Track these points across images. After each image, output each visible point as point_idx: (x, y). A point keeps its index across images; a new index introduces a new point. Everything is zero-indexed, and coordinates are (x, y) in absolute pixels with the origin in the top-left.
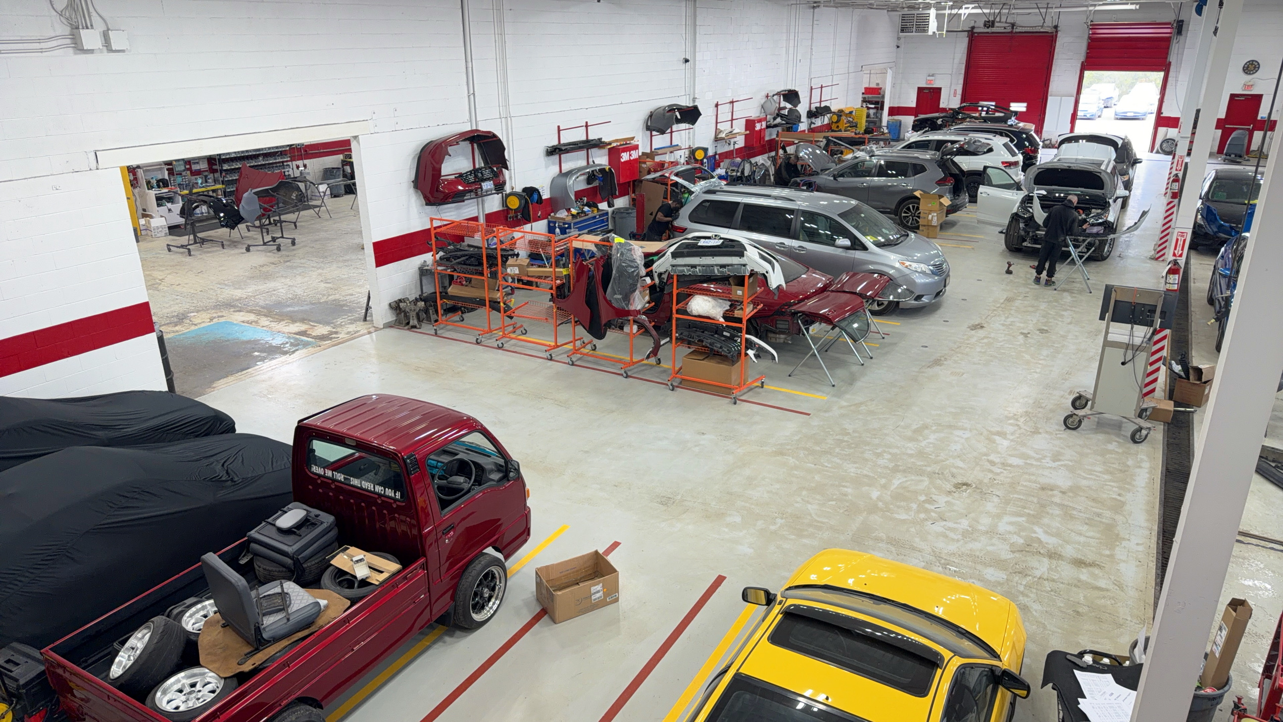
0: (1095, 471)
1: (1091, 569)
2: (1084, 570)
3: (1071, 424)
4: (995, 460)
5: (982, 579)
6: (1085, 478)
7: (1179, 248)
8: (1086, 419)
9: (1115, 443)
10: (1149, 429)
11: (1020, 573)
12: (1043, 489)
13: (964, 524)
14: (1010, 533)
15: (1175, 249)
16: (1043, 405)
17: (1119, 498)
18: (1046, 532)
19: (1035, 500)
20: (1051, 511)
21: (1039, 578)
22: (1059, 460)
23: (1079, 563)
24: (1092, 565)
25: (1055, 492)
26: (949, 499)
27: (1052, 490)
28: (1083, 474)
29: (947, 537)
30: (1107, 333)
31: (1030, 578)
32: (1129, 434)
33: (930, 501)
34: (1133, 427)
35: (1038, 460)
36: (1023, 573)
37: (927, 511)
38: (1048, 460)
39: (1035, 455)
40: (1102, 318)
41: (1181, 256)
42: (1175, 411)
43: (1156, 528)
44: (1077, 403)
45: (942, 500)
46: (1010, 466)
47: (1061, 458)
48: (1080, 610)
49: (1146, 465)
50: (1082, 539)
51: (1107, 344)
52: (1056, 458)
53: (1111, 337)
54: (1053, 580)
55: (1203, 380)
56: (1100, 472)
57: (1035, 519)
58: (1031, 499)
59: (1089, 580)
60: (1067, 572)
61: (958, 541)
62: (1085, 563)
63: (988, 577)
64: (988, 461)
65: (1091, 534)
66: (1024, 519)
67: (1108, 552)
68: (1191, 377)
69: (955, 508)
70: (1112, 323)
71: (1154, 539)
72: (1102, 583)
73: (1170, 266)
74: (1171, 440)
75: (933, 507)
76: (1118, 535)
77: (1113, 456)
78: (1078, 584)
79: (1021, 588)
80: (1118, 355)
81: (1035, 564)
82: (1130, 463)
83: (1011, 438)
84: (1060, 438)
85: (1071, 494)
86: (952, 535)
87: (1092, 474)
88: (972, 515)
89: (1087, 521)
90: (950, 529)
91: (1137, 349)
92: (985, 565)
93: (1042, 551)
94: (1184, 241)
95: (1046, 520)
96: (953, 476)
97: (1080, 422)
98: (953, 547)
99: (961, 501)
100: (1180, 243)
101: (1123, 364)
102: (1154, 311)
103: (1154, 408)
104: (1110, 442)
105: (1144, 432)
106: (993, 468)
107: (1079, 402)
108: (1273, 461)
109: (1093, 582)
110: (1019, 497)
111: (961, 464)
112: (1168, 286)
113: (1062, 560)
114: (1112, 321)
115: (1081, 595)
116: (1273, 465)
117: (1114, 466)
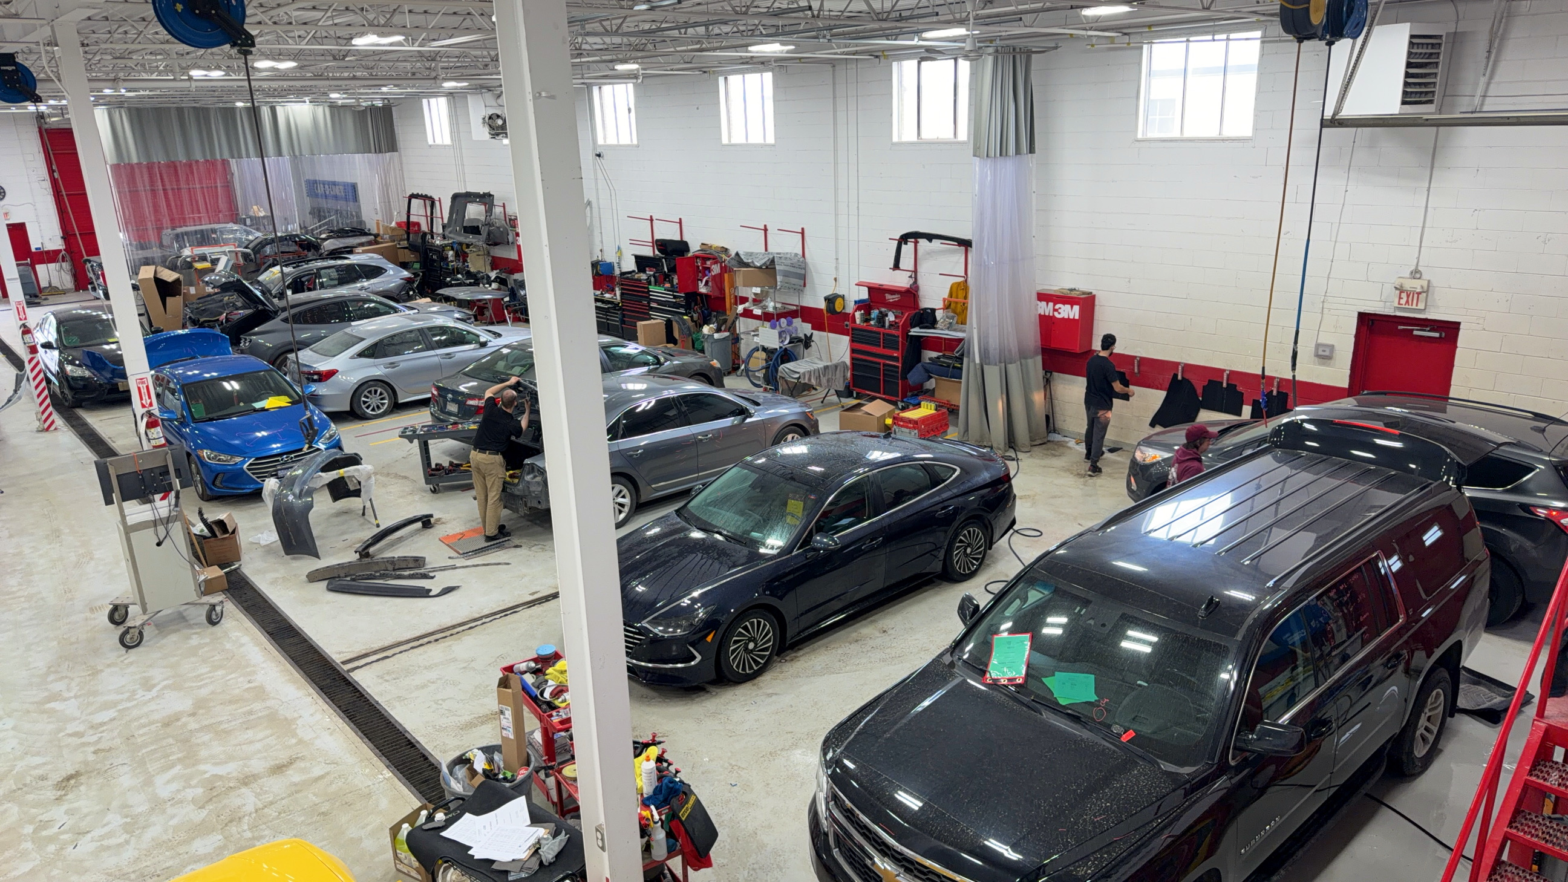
1: (294, 766)
2: (290, 772)
3: (130, 641)
6: (200, 687)
7: (145, 397)
8: (146, 627)
9: (194, 636)
10: (222, 602)
11: (231, 821)
12: (167, 725)
13: (115, 820)
14: (178, 791)
15: (141, 399)
18: (215, 764)
21: (256, 811)
22: (154, 686)
23: (279, 769)
24: (291, 762)
25: (184, 720)
26: (65, 807)
27: (178, 720)
29: (108, 848)
31: (247, 818)
33: (45, 825)
36: (235, 818)
37: (51, 839)
39: (120, 697)
40: (109, 501)
41: (151, 405)
42: (226, 573)
45: (58, 813)
47: (153, 682)
48: (323, 810)
49: (245, 639)
50: (258, 746)
51: (129, 530)
52: (147, 685)
54: (271, 803)
55: (230, 530)
56: (210, 672)
57: (190, 758)
58: (164, 743)
59: (303, 778)
60: (276, 785)
62: (284, 766)
65: (261, 735)
66: (179, 767)
67: (294, 741)
68: (218, 533)
69: (85, 811)
70: (126, 504)
72: (317, 771)
76: (286, 719)
77: (206, 649)
78: (297, 789)
80: (148, 537)
81: (238, 802)
82: (228, 646)
84: (131, 663)
85: (201, 711)
86: (113, 841)
87: (202, 680)
88: (115, 804)
89: (245, 726)
90: (102, 838)
91: (167, 521)
92: (188, 841)
93: (231, 785)
94: (147, 387)
95: (203, 753)
96: (43, 778)
97: (141, 634)
98: (129, 853)
100: (144, 391)
101: (159, 544)
102: (167, 473)
104: (188, 638)
105: (218, 609)
106: (83, 740)
107: (117, 615)
109: (308, 776)
110: (149, 749)
111: (38, 760)
112: (153, 443)
113: (260, 778)
117: (216, 658)
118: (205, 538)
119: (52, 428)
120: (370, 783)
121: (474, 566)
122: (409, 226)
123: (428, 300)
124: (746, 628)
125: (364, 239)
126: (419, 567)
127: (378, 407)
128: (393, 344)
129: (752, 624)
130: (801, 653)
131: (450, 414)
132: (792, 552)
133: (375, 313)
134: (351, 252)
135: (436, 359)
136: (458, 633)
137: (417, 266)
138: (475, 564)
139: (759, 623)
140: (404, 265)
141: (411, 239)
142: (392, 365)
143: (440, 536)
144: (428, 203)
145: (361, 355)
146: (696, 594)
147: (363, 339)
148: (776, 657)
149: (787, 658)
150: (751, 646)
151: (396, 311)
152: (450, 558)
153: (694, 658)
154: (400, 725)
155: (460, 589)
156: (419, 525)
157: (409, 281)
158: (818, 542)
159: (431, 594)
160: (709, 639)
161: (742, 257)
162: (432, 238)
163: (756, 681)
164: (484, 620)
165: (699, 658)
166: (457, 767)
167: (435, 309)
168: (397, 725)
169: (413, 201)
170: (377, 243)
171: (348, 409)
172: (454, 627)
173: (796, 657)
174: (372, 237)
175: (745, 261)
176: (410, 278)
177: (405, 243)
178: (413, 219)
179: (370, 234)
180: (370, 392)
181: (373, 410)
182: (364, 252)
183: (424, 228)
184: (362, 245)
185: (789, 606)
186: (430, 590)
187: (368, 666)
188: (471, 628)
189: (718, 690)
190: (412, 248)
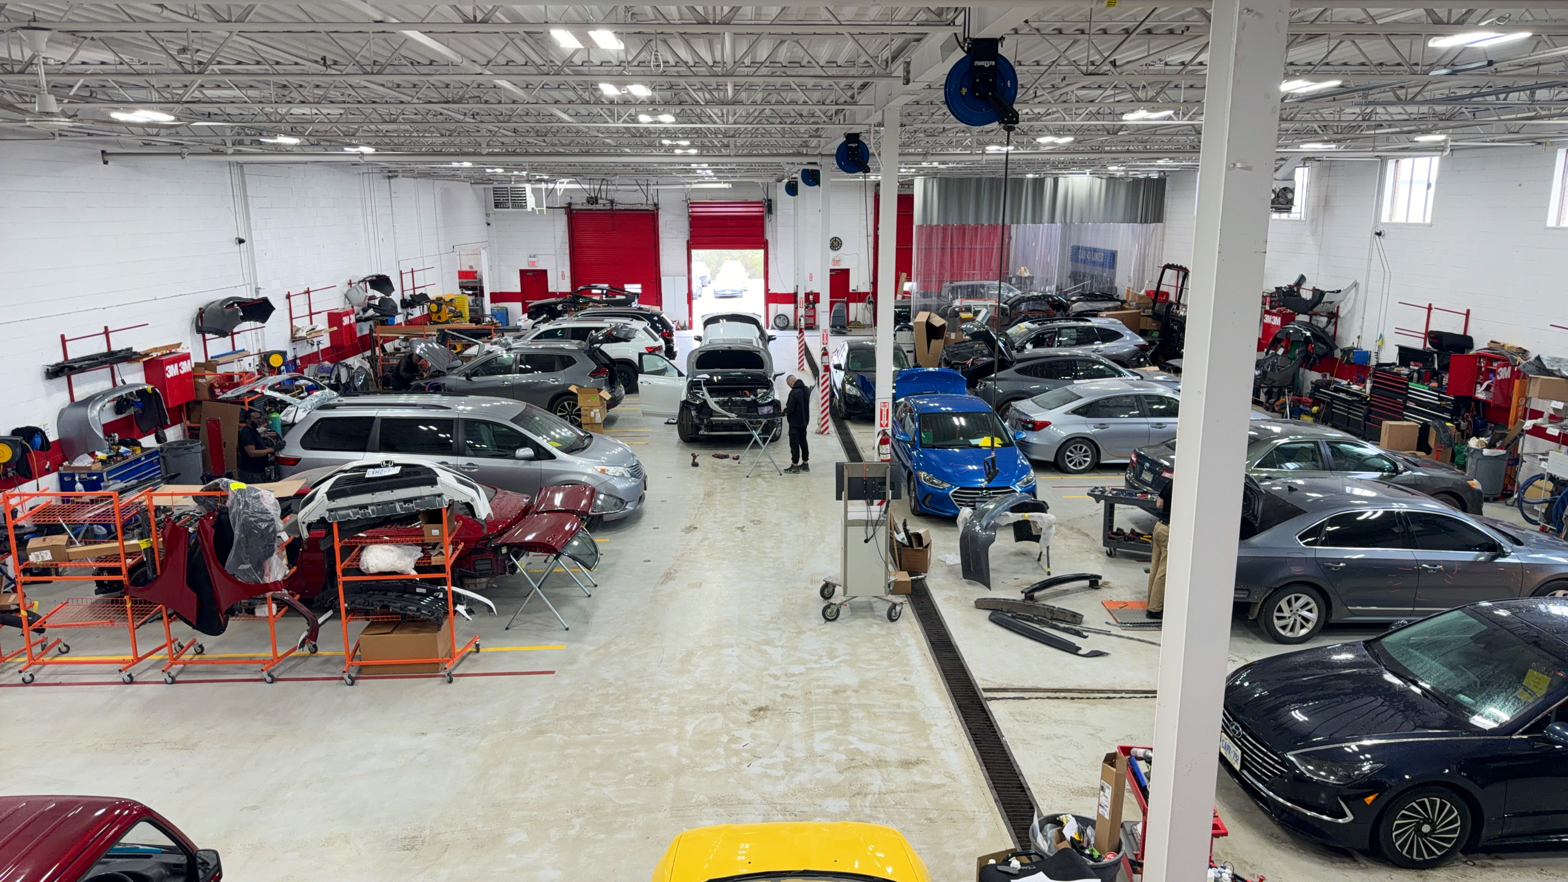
0: (872, 660)
1: (920, 767)
2: (914, 771)
3: (830, 615)
4: (776, 673)
5: (827, 815)
6: (868, 670)
7: (884, 418)
8: (843, 607)
9: (875, 626)
10: (902, 603)
11: (859, 794)
12: (836, 692)
13: (780, 756)
14: (828, 751)
15: (881, 419)
16: (793, 601)
17: (904, 682)
18: (861, 740)
19: (835, 707)
20: (854, 715)
21: (879, 794)
22: (836, 657)
23: (906, 764)
24: (917, 762)
25: (849, 693)
26: (752, 731)
27: (845, 691)
28: (864, 666)
29: (770, 776)
30: (846, 512)
31: (870, 796)
32: (885, 613)
33: (735, 740)
34: (887, 606)
35: (816, 662)
36: (861, 793)
37: (736, 753)
38: (825, 660)
39: (811, 657)
40: (839, 497)
41: (887, 425)
42: (912, 580)
43: (951, 705)
44: (826, 592)
45: (745, 734)
46: (793, 675)
47: (837, 654)
48: (931, 816)
49: (912, 641)
50: (896, 737)
51: (848, 524)
52: (832, 654)
53: (851, 516)
54: (893, 792)
55: (924, 545)
56: (877, 660)
57: (844, 727)
58: (830, 707)
59: (923, 780)
60: (901, 778)
61: (783, 778)
62: (911, 763)
63: (831, 809)
64: (770, 675)
65: (900, 729)
66: (834, 731)
67: (924, 744)
68: (914, 544)
69: (763, 739)
70: (850, 502)
71: (956, 717)
72: (936, 779)
73: (880, 437)
74: (920, 611)
75: (740, 746)
76: (924, 722)
77: (880, 639)
78: (916, 788)
79: (868, 811)
80: (858, 533)
81: (868, 780)
82: (898, 643)
83: (780, 644)
84: (826, 633)
85: (863, 691)
86: (774, 773)
87: (871, 664)
88: (783, 743)
89: (891, 716)
90: (768, 766)
91: (876, 523)
92: (825, 796)
93: (868, 763)
94: (888, 410)
95: (855, 727)
96: (745, 703)
97: (838, 611)
98: (781, 788)
99: (765, 729)
100: (884, 413)
101: (866, 541)
102: (885, 483)
103: (895, 582)
104: (870, 626)
105: (898, 608)
106: (777, 682)
107: (827, 591)
108: (1008, 612)
109: (928, 780)
110: (818, 708)
111: (745, 687)
112: (883, 457)
113: (890, 766)
114: (849, 499)
115: (925, 799)
116: (1010, 615)
117: (886, 650)
118: (904, 545)
119: (826, 432)
120: (976, 809)
121: (1128, 638)
122: (1158, 295)
123: (1157, 368)
124: (1422, 805)
125: (1111, 304)
126: (1076, 623)
127: (1080, 464)
128: (1107, 406)
129: (1433, 804)
130: (1500, 863)
131: (1145, 483)
132: (1511, 734)
133: (1101, 374)
134: (1095, 316)
135: (1146, 426)
136: (1094, 698)
137: (1156, 334)
138: (1130, 636)
139: (1443, 806)
140: (1143, 333)
141: (1156, 308)
142: (1102, 426)
143: (1104, 599)
144: (1181, 274)
145: (1075, 412)
146: (1367, 742)
147: (1080, 398)
148: (1460, 855)
149: (1477, 862)
150: (1426, 828)
151: (1120, 374)
152: (1107, 623)
153: (1344, 815)
154: (1018, 766)
155: (1109, 656)
156: (1086, 583)
157: (1142, 348)
158: (1555, 732)
159: (1080, 652)
160: (1369, 800)
161: (1545, 363)
162: (1178, 308)
163: (1423, 873)
164: (1123, 695)
165: (1350, 817)
166: (1049, 825)
167: (1160, 378)
168: (1014, 765)
169: (1167, 271)
170: (1122, 309)
171: (1052, 459)
172: (1092, 691)
173: (1490, 865)
174: (1119, 303)
175: (1548, 367)
176: (1144, 345)
177: (1149, 312)
178: (1163, 288)
179: (1118, 300)
180: (1076, 448)
181: (1075, 465)
182: (1108, 316)
183: (1172, 298)
184: (1108, 309)
185: (1490, 797)
186: (1080, 649)
187: (1004, 701)
188: (1109, 698)
189: (1369, 864)
190: (1156, 316)
